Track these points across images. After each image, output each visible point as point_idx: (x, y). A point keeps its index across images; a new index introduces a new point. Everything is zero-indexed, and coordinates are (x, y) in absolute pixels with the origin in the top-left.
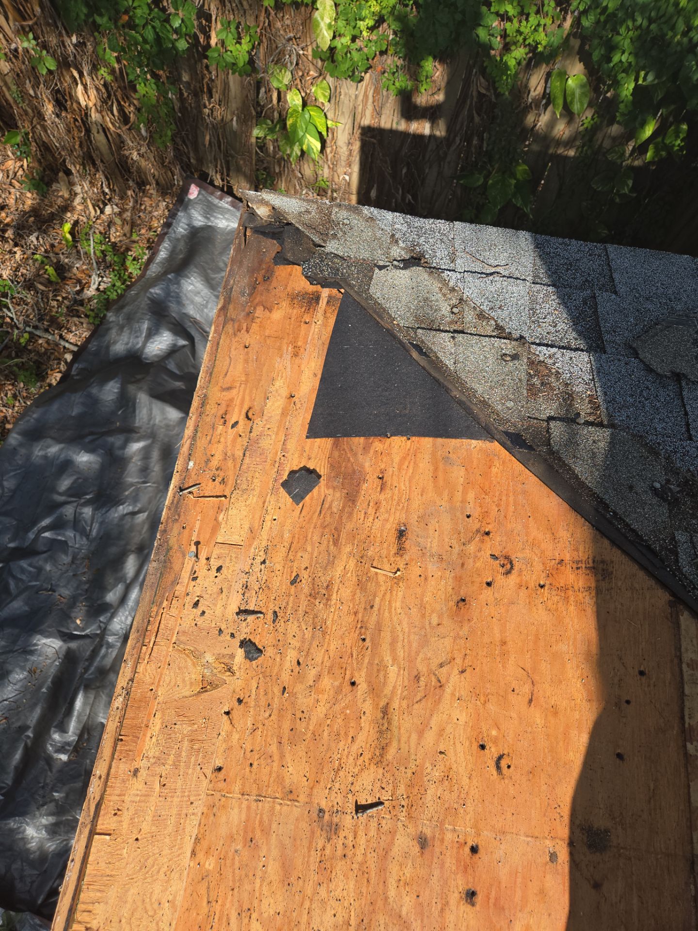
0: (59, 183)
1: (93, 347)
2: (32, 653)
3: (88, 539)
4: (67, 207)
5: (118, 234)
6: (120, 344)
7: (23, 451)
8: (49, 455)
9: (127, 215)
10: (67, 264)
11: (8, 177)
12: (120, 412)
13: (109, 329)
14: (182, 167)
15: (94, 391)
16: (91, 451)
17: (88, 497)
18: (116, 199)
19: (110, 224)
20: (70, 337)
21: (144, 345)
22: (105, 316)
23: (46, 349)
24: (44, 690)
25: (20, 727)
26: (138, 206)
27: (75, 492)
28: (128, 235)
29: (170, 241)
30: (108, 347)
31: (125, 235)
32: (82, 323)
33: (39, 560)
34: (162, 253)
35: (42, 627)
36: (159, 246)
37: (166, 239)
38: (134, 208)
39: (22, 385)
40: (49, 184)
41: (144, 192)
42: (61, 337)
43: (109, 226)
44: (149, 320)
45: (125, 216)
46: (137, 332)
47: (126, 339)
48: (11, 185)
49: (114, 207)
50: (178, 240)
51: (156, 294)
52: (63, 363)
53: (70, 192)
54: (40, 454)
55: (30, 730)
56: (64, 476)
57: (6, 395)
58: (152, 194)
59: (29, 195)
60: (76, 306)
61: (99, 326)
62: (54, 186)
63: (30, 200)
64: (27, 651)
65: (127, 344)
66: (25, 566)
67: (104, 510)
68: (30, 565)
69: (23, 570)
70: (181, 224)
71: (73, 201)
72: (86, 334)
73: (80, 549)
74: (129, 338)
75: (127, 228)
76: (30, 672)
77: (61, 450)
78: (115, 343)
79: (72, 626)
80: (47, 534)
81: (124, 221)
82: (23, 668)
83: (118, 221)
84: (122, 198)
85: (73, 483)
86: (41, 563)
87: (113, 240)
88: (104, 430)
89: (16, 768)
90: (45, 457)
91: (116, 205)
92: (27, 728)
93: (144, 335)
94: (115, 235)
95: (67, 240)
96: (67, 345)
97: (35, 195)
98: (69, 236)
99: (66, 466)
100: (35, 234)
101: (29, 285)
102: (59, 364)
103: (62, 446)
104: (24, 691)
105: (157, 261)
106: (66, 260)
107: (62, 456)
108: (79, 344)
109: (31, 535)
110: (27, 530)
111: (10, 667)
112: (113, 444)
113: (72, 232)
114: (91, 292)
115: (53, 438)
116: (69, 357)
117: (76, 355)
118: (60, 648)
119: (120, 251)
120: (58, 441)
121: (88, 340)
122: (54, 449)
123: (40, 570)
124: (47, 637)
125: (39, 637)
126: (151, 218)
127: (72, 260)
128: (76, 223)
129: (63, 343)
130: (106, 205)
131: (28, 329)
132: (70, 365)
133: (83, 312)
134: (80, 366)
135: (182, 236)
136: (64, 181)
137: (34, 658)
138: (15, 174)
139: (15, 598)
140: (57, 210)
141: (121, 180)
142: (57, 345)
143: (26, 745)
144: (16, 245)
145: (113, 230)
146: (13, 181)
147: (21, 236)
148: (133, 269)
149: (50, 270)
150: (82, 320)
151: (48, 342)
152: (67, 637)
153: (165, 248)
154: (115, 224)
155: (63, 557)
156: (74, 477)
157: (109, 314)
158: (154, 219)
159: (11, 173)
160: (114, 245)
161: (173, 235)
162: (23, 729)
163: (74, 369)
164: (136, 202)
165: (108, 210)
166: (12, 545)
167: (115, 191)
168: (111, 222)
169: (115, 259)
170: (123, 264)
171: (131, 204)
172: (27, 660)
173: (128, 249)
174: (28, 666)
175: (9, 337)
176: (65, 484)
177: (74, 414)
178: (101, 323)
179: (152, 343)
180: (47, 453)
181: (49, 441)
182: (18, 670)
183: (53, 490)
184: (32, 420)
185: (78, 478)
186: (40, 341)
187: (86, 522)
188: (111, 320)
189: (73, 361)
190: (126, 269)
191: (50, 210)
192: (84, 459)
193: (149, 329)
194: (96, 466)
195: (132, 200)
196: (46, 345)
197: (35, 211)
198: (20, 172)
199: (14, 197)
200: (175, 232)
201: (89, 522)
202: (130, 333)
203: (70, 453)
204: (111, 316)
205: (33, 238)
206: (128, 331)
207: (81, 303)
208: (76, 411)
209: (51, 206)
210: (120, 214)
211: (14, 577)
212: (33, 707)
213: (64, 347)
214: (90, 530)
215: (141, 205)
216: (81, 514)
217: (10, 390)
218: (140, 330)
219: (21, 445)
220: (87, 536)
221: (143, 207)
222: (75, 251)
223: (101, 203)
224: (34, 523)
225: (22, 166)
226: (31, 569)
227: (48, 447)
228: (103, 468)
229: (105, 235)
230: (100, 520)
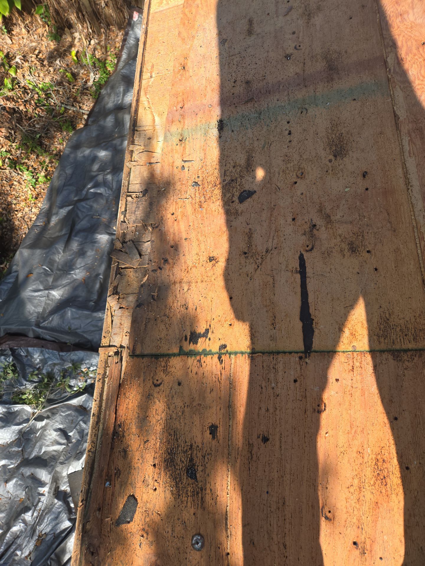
0: (65, 34)
1: (96, 109)
2: (95, 242)
3: (112, 191)
4: (72, 45)
5: (99, 54)
6: (110, 103)
7: (72, 156)
8: (85, 155)
9: (103, 43)
10: (76, 72)
11: (40, 37)
12: (116, 130)
13: (103, 98)
14: (127, 7)
15: (102, 123)
16: (106, 149)
17: (108, 171)
18: (96, 36)
19: (95, 49)
20: (84, 107)
21: (123, 99)
22: (100, 92)
23: (73, 115)
24: (104, 257)
25: (96, 275)
26: (108, 38)
27: (102, 169)
28: (105, 53)
29: (127, 48)
30: (104, 107)
31: (103, 53)
32: (89, 99)
33: (90, 202)
34: (124, 56)
35: (98, 231)
36: (122, 52)
37: (125, 48)
38: (105, 39)
39: (65, 133)
40: (61, 36)
41: (109, 30)
42: (80, 107)
43: (94, 51)
44: (123, 85)
45: (101, 44)
46: (117, 95)
47: (113, 100)
48: (42, 40)
49: (95, 40)
50: (131, 47)
51: (124, 72)
52: (83, 120)
53: (72, 38)
54: (81, 155)
55: (101, 275)
56: (95, 164)
57: (58, 139)
58: (113, 30)
59: (52, 44)
60: (85, 90)
61: (98, 98)
62: (64, 37)
63: (52, 45)
64: (94, 242)
65: (114, 102)
66: (84, 205)
67: (117, 174)
68: (86, 204)
69: (84, 207)
70: (132, 39)
71: (74, 42)
72: (92, 105)
73: (109, 196)
74: (114, 98)
75: (103, 50)
76: (96, 251)
77: (91, 151)
78: (108, 103)
79: (112, 230)
80: (92, 191)
81: (101, 46)
82: (92, 250)
83: (98, 47)
84: (98, 35)
85: (100, 166)
86: (91, 203)
87: (97, 57)
88: (110, 139)
89: (98, 291)
90: (84, 157)
91: (97, 39)
92: (99, 274)
93: (122, 95)
94: (98, 54)
95: (74, 60)
96: (84, 112)
97: (55, 43)
98: (75, 58)
99: (95, 159)
100: (59, 59)
101: (60, 84)
102: (81, 121)
103: (91, 149)
104: (95, 260)
105: (122, 60)
106: (76, 71)
107: (92, 155)
108: (90, 110)
109: (84, 192)
110: (82, 190)
111: (86, 250)
112: (116, 145)
113: (76, 56)
114: (90, 83)
115: (86, 147)
116: (86, 117)
117: (89, 115)
118: (108, 238)
119: (103, 62)
120: (89, 148)
121: (94, 107)
122: (87, 152)
123: (91, 207)
124: (101, 234)
125: (97, 235)
126: (115, 43)
127: (79, 70)
128: (78, 52)
129: (81, 111)
130: (92, 39)
131: (63, 105)
132: (87, 121)
133: (89, 94)
134: (92, 120)
135: (133, 45)
136: (68, 32)
137: (96, 245)
138: (43, 35)
139: (82, 220)
140: (67, 48)
141: (97, 23)
142: (78, 112)
143: (100, 281)
144: (50, 66)
145: (96, 52)
146: (43, 38)
147: (52, 63)
148: (110, 69)
149: (69, 75)
150: (89, 97)
151: (74, 111)
152: (111, 234)
153: (125, 53)
154: (97, 49)
155: (102, 201)
156: (100, 163)
157: (102, 91)
158: (117, 43)
159: (41, 35)
160: (99, 59)
161: (128, 45)
162: (98, 275)
163: (89, 121)
164: (106, 36)
165: (92, 42)
166: (76, 199)
167: (94, 32)
168: (95, 48)
169: (100, 65)
170: (105, 67)
171: (104, 37)
172: (93, 246)
173: (106, 60)
174: (95, 248)
175: (55, 111)
176: (96, 167)
177: (94, 135)
178: (99, 96)
179: (126, 97)
180: (84, 155)
181: (85, 148)
182: (90, 251)
183: (91, 171)
184: (74, 141)
185: (102, 164)
186: (70, 112)
187: (109, 182)
188: (104, 93)
189: (88, 118)
190: (107, 69)
191: (63, 49)
192: (103, 154)
193: (124, 90)
194: (110, 157)
195: (104, 35)
196: (73, 113)
197: (56, 50)
198: (45, 34)
199: (44, 46)
200: (129, 44)
201: (111, 182)
202: (114, 96)
203: (95, 152)
204: (103, 91)
205: (58, 62)
206: (113, 95)
207: (87, 89)
208: (94, 134)
209: (64, 47)
210: (99, 44)
211: (80, 210)
212: (100, 265)
213: (83, 113)
214: (112, 186)
215: (109, 37)
216: (106, 179)
217: (60, 137)
218: (120, 93)
219: (71, 153)
220: (111, 189)
221: (110, 38)
222: (79, 65)
223: (89, 37)
224: (84, 186)
225: (46, 30)
226: (87, 206)
227: (84, 151)
228: (113, 157)
229: (94, 55)
230: (116, 180)
